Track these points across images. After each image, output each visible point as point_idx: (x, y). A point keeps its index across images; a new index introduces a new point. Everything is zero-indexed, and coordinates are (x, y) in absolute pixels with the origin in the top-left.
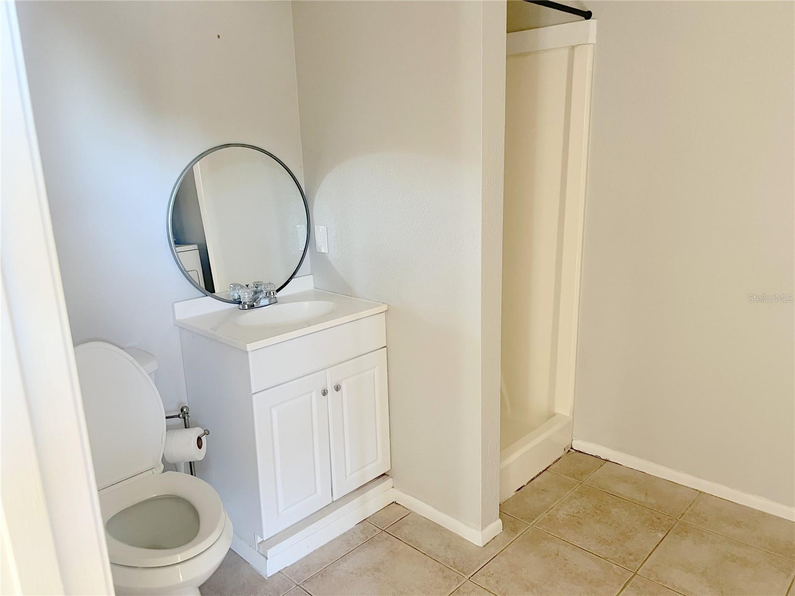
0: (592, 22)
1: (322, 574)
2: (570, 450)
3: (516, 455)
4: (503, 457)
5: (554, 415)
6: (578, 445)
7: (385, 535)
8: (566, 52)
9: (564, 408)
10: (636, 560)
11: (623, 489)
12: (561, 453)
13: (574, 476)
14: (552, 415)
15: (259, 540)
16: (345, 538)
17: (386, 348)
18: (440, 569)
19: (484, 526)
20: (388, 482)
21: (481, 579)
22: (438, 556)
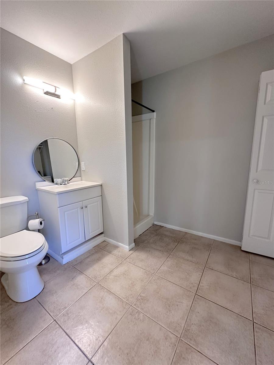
0: (155, 113)
1: (81, 262)
2: (154, 225)
3: (138, 226)
4: (134, 227)
5: (149, 215)
6: (156, 223)
7: (101, 250)
8: (148, 121)
9: (152, 213)
10: (170, 251)
11: (167, 233)
12: (151, 225)
13: (154, 231)
14: (148, 215)
15: (61, 253)
16: (89, 251)
17: (101, 196)
18: (117, 258)
19: (129, 245)
20: (103, 235)
21: (128, 260)
22: (116, 255)
